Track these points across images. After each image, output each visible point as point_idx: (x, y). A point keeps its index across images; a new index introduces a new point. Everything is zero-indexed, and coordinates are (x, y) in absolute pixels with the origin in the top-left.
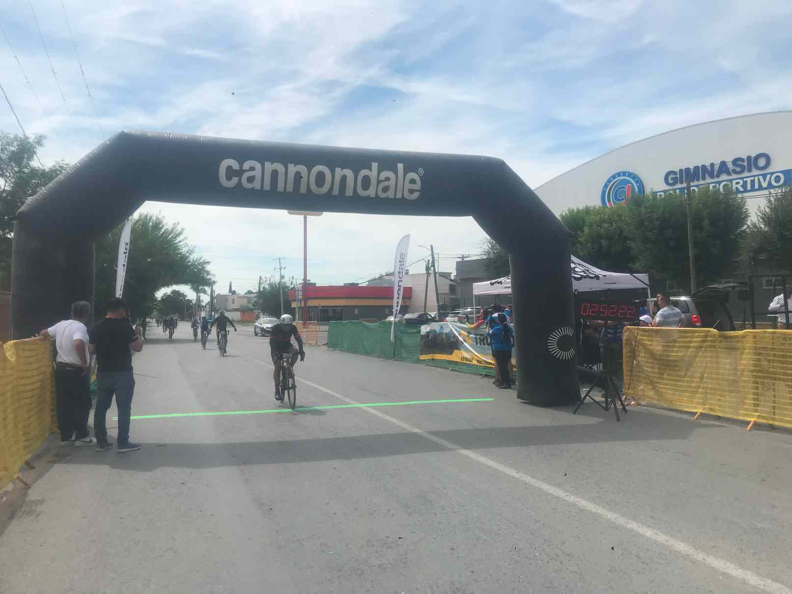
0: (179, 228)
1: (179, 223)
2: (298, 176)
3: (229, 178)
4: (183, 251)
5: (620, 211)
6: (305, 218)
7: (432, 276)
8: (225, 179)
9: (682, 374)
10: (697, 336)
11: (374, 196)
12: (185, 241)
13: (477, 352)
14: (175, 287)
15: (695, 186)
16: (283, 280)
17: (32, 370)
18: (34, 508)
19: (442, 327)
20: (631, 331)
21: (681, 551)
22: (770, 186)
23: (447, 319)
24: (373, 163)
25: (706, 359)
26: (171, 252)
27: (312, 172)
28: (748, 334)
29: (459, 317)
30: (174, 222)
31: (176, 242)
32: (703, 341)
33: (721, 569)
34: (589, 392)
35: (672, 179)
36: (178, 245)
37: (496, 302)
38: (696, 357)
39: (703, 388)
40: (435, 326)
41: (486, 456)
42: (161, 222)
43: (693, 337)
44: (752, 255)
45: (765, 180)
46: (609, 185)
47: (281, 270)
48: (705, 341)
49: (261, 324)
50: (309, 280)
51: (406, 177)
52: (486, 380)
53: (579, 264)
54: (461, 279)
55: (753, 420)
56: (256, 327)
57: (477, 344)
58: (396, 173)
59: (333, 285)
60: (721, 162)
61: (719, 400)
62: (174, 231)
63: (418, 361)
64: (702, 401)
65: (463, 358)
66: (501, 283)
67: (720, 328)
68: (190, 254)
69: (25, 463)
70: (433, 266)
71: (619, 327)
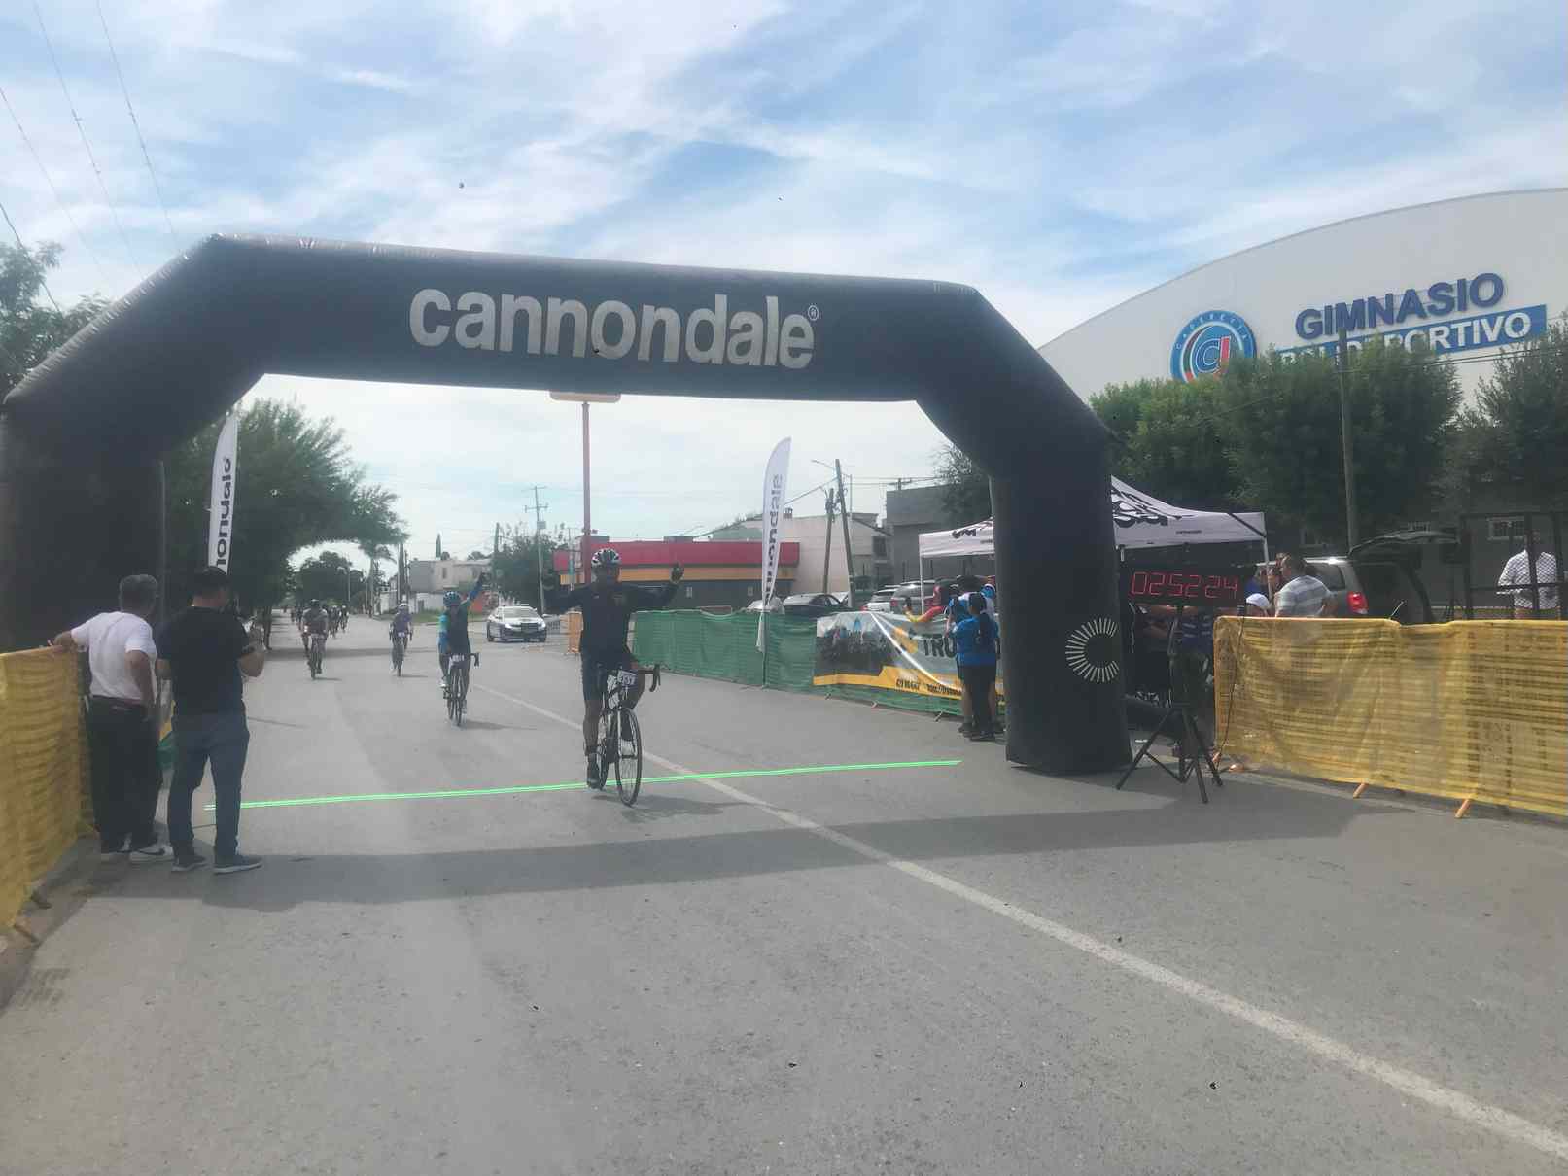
0: (334, 429)
1: (332, 420)
2: (568, 321)
3: (430, 325)
4: (344, 473)
5: (1208, 391)
6: (586, 407)
7: (839, 520)
8: (422, 327)
9: (1330, 708)
10: (1360, 634)
11: (721, 363)
12: (346, 455)
13: (929, 671)
14: (328, 547)
15: (1355, 339)
16: (543, 532)
17: (40, 712)
18: (47, 984)
19: (857, 621)
20: (1230, 625)
21: (1325, 1054)
22: (1503, 338)
23: (869, 604)
24: (718, 297)
25: (1376, 680)
26: (320, 476)
27: (595, 316)
28: (1458, 629)
29: (892, 602)
30: (324, 417)
31: (328, 456)
32: (1369, 644)
33: (1404, 1089)
34: (1147, 746)
35: (1311, 325)
36: (331, 462)
37: (967, 571)
38: (1356, 675)
39: (1372, 736)
40: (845, 620)
41: (944, 874)
42: (297, 418)
43: (1350, 636)
44: (1467, 474)
45: (1492, 325)
46: (1186, 338)
47: (538, 508)
48: (1375, 643)
49: (500, 618)
50: (595, 531)
51: (785, 323)
52: (944, 724)
53: (1127, 495)
54: (895, 526)
55: (1467, 797)
56: (490, 624)
57: (927, 654)
58: (764, 316)
59: (643, 540)
60: (1407, 291)
61: (1402, 759)
62: (325, 434)
63: (810, 689)
64: (1367, 761)
65: (900, 682)
66: (974, 532)
67: (1403, 617)
68: (356, 481)
69: (32, 898)
70: (841, 500)
71: (1206, 617)
